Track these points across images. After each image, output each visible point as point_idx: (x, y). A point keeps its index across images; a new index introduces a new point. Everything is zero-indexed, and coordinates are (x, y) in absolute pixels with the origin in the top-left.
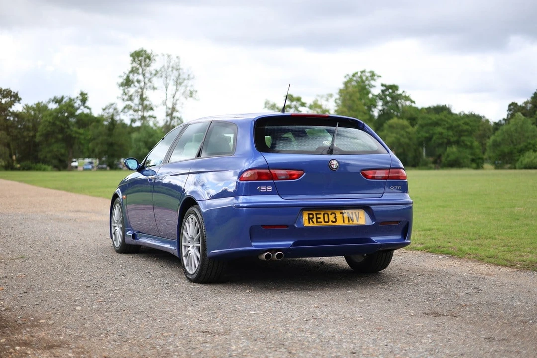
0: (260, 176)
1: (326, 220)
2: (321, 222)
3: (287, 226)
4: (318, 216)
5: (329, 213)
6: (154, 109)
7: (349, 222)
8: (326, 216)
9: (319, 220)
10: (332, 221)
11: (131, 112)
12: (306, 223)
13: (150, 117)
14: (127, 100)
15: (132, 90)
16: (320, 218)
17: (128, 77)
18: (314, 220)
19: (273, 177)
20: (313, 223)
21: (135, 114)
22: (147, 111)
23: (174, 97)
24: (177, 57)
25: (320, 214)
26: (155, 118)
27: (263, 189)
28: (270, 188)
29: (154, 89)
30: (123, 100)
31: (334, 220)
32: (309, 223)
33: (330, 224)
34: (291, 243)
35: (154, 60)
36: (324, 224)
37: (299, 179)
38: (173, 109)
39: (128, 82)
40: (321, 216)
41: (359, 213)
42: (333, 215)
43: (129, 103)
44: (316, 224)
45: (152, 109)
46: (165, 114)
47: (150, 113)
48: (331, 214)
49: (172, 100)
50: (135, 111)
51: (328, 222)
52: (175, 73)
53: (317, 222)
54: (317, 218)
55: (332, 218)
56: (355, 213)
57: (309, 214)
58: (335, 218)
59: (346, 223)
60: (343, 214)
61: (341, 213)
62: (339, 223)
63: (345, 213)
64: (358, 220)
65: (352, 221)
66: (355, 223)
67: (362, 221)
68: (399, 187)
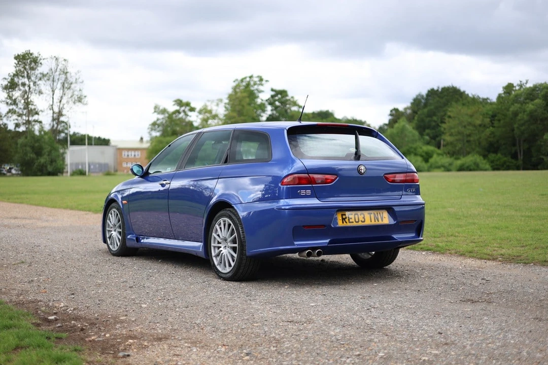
0: (300, 181)
1: (357, 220)
2: (353, 222)
3: (324, 226)
4: (350, 216)
5: (359, 213)
6: (40, 113)
7: (375, 221)
8: (356, 216)
9: (351, 220)
10: (362, 221)
11: (15, 117)
12: (340, 224)
13: (36, 121)
14: (11, 104)
15: (17, 94)
16: (351, 218)
17: (12, 79)
18: (347, 220)
19: (312, 181)
20: (346, 223)
21: (20, 118)
22: (33, 116)
23: (60, 101)
24: (65, 60)
25: (352, 214)
26: (40, 122)
27: (303, 192)
28: (309, 192)
29: (40, 92)
30: (7, 103)
31: (363, 220)
32: (343, 223)
33: (360, 223)
34: (327, 241)
35: (41, 63)
36: (355, 223)
37: (333, 183)
38: (60, 114)
39: (12, 86)
41: (383, 213)
42: (362, 216)
43: (14, 107)
44: (348, 224)
45: (37, 113)
46: (51, 118)
47: (36, 117)
48: (360, 215)
49: (59, 104)
50: (20, 115)
51: (358, 222)
52: (63, 77)
53: (349, 222)
54: (349, 219)
55: (361, 218)
56: (380, 213)
57: (342, 215)
58: (364, 218)
59: (373, 223)
60: (370, 214)
61: (368, 214)
62: (368, 222)
63: (372, 214)
64: (382, 220)
65: (378, 221)
66: (380, 222)
67: (386, 220)
68: (414, 190)
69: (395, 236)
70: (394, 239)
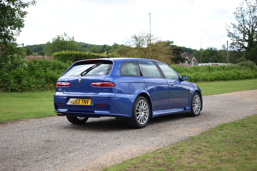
1: (76, 102)
2: (74, 103)
3: (64, 104)
5: (78, 99)
7: (84, 104)
10: (78, 103)
12: (70, 103)
25: (75, 100)
27: (59, 89)
28: (61, 89)
31: (79, 103)
33: (77, 104)
34: (67, 110)
37: (69, 86)
41: (88, 100)
42: (79, 101)
51: (76, 103)
53: (73, 103)
56: (87, 100)
57: (71, 100)
58: (79, 102)
59: (83, 104)
60: (82, 100)
62: (81, 104)
63: (83, 100)
64: (87, 103)
65: (85, 104)
66: (86, 104)
67: (89, 104)
68: (108, 90)
69: (95, 112)
70: (94, 112)
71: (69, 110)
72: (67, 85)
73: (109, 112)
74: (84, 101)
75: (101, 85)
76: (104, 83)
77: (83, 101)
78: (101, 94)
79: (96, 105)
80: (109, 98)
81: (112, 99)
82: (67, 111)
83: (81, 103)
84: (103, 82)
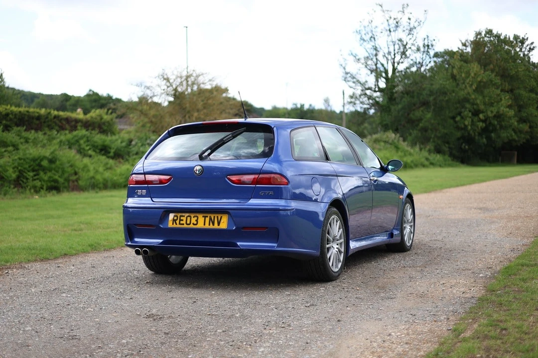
1: (188, 222)
2: (183, 224)
3: (154, 226)
4: (182, 218)
5: (192, 215)
7: (209, 225)
8: (189, 218)
9: (182, 222)
10: (193, 224)
12: (170, 225)
16: (183, 220)
18: (178, 222)
20: (176, 224)
25: (184, 216)
27: (140, 192)
28: (144, 191)
31: (195, 223)
32: (173, 224)
33: (192, 226)
34: (161, 241)
36: (185, 226)
37: (167, 184)
40: (184, 219)
41: (221, 217)
42: (196, 218)
44: (178, 226)
48: (194, 217)
51: (189, 225)
53: (180, 224)
54: (180, 220)
55: (194, 220)
56: (217, 217)
57: (175, 216)
58: (197, 221)
59: (207, 226)
60: (205, 217)
61: (203, 217)
62: (200, 225)
63: (207, 217)
64: (219, 224)
65: (213, 225)
66: (216, 226)
67: (224, 225)
68: (271, 193)
69: (238, 244)
70: (237, 246)
71: (168, 240)
72: (161, 182)
73: (275, 245)
74: (210, 219)
75: (255, 182)
76: (261, 176)
77: (207, 219)
78: (254, 202)
79: (244, 228)
80: (275, 211)
81: (281, 212)
82: (161, 243)
83: (202, 223)
84: (260, 174)
